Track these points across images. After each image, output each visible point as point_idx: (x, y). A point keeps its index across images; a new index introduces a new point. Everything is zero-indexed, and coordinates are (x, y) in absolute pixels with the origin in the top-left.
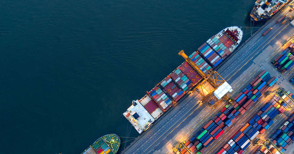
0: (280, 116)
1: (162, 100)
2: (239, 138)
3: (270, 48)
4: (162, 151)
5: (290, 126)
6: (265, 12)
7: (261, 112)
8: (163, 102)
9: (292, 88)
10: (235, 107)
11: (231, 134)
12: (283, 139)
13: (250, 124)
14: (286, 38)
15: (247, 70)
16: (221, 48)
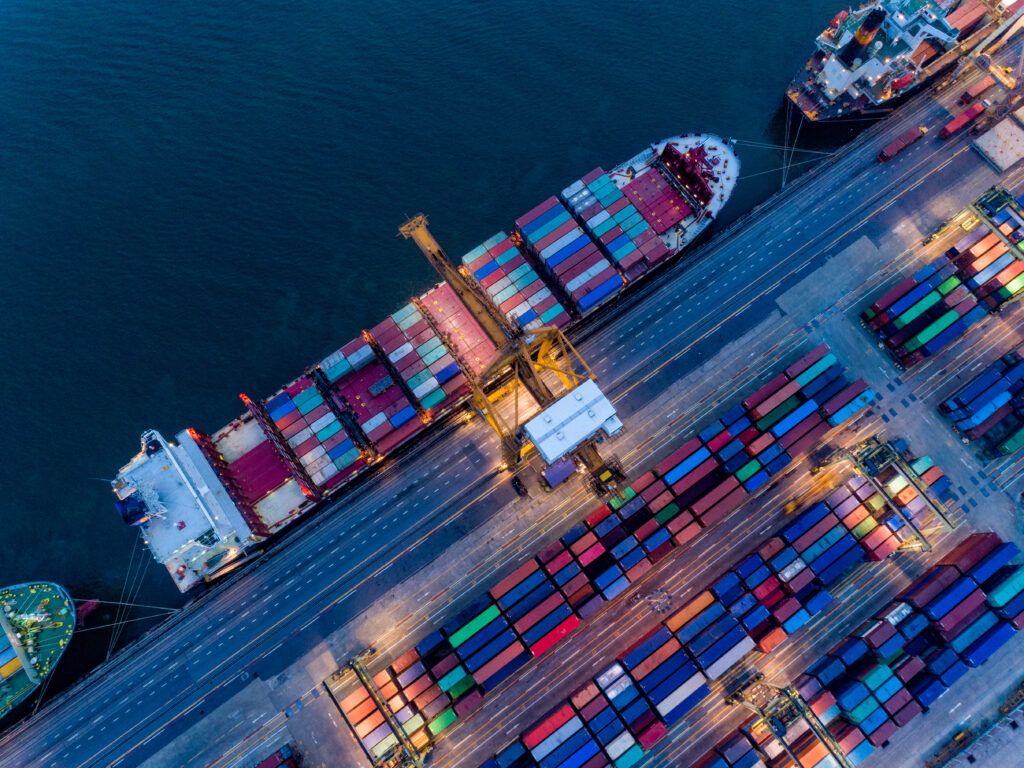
0: (875, 572)
1: (313, 442)
2: (652, 663)
3: (862, 248)
4: (285, 683)
5: (913, 628)
6: (859, 81)
7: (777, 543)
8: (319, 451)
9: (949, 444)
10: (655, 506)
11: (623, 635)
12: (872, 693)
13: (717, 598)
14: (945, 211)
15: (743, 340)
16: (624, 227)
